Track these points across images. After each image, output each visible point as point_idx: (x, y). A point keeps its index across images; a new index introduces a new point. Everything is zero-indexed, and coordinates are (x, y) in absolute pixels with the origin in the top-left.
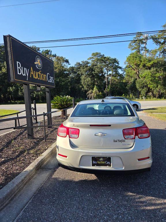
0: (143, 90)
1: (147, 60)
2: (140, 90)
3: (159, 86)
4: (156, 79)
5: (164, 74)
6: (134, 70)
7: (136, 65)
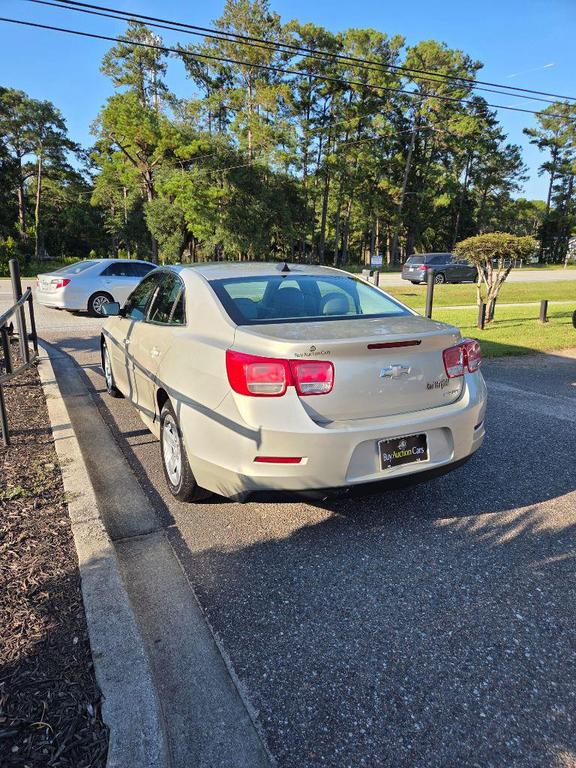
0: (172, 239)
1: (178, 135)
2: (160, 238)
3: (219, 230)
4: (211, 205)
5: (231, 192)
6: (135, 163)
7: (139, 145)
